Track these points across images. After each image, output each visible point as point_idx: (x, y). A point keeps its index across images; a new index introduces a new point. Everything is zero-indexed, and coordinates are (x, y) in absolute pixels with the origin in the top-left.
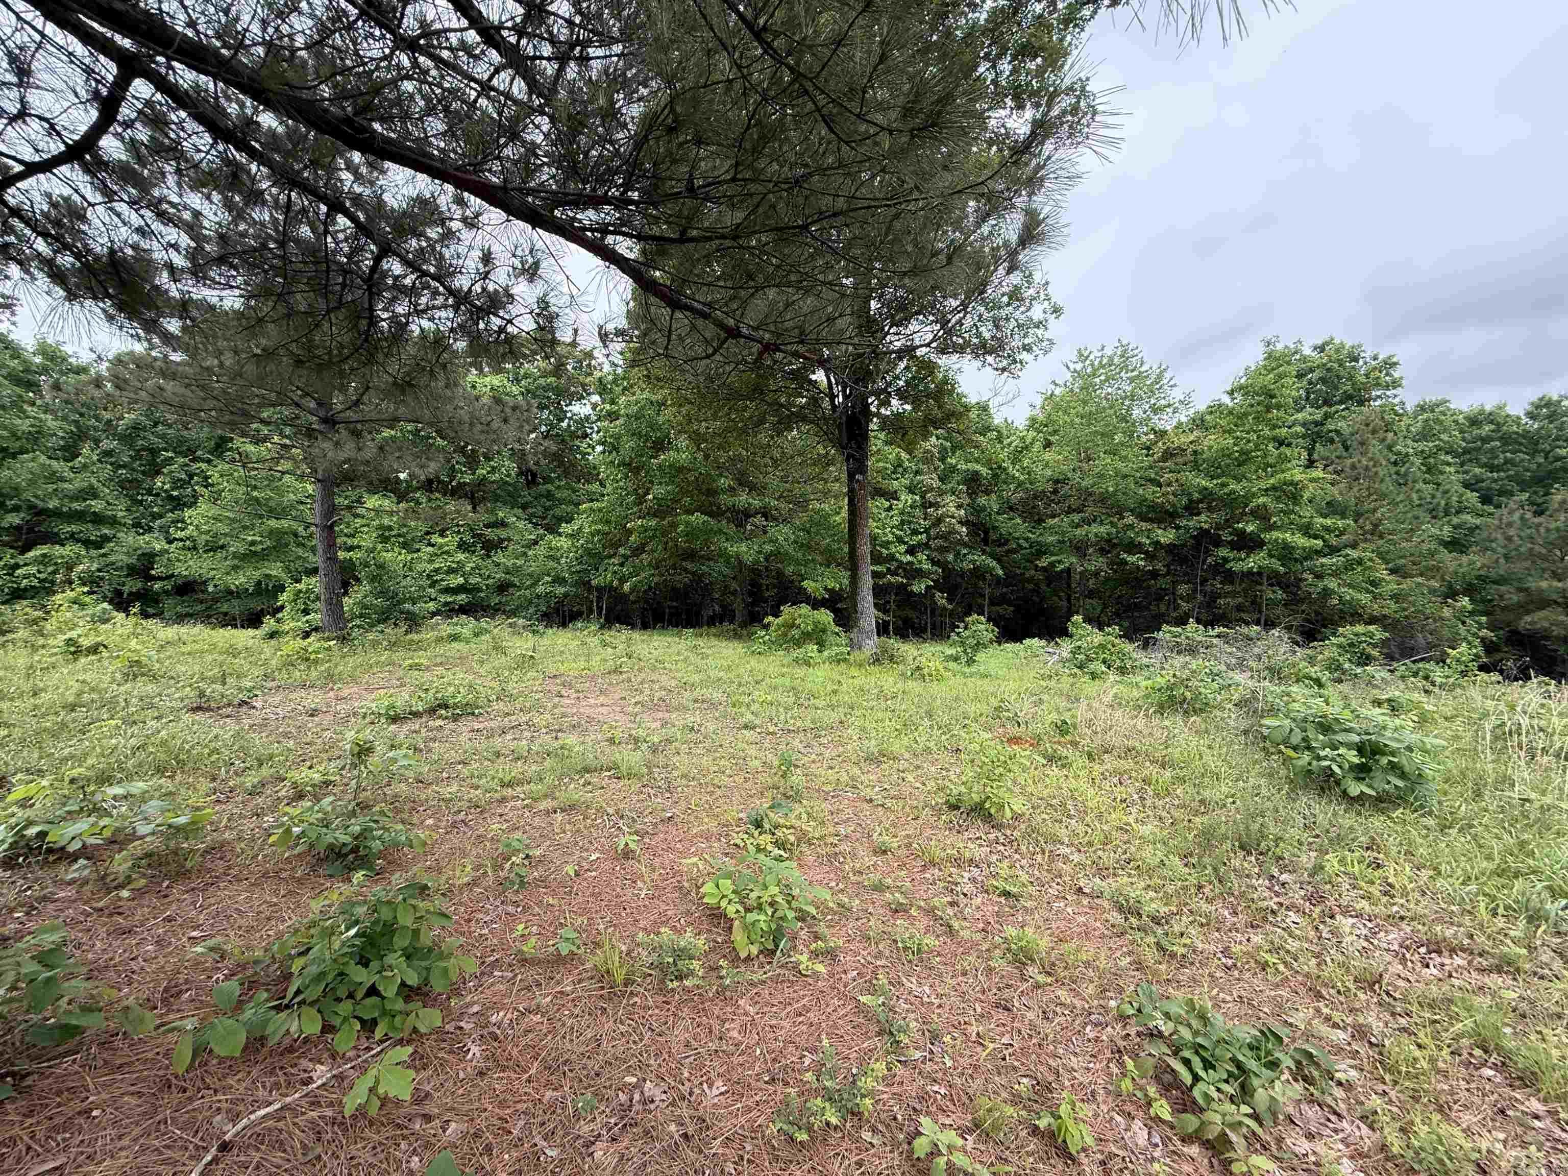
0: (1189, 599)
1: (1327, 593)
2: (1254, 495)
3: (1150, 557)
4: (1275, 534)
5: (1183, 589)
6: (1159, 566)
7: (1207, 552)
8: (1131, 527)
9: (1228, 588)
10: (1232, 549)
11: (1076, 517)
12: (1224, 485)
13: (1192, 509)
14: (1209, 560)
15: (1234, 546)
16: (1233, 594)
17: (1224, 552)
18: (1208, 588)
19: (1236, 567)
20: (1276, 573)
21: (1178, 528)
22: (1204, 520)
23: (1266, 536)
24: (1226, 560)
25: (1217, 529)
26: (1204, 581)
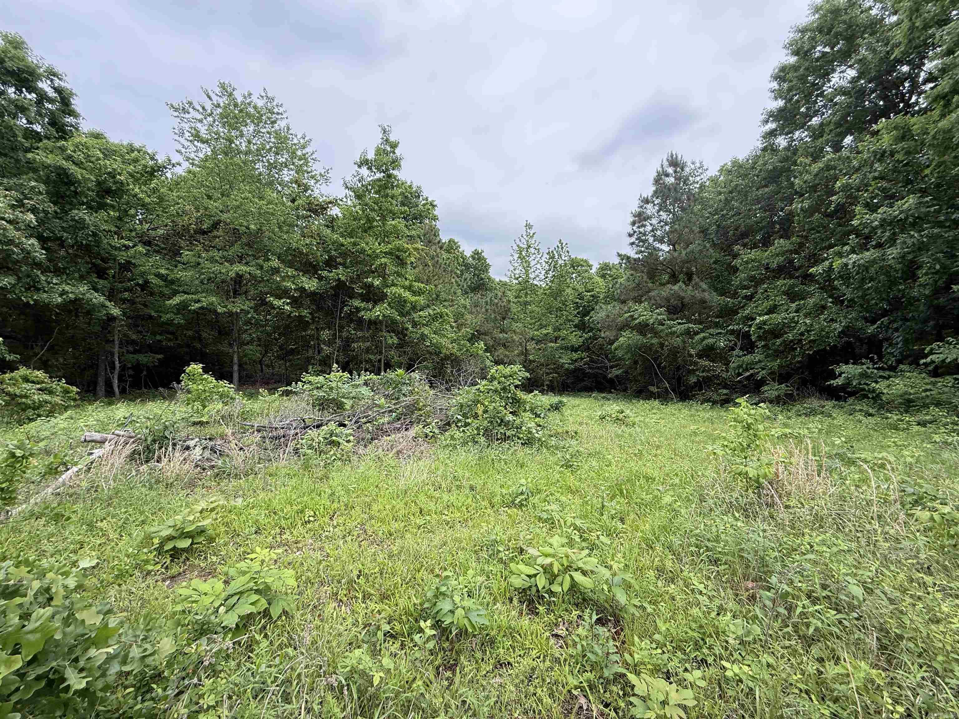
0: (330, 343)
1: (423, 337)
2: (377, 256)
3: (295, 302)
4: (394, 289)
5: (325, 334)
6: (305, 312)
7: (344, 304)
8: (276, 271)
9: (360, 334)
10: (363, 301)
11: (217, 255)
12: (355, 244)
13: (331, 263)
14: (345, 309)
15: (365, 298)
16: (363, 339)
17: (357, 303)
18: (344, 334)
19: (366, 315)
20: (394, 322)
21: (320, 278)
22: (341, 273)
23: (388, 291)
24: (358, 310)
25: (352, 282)
26: (341, 327)
